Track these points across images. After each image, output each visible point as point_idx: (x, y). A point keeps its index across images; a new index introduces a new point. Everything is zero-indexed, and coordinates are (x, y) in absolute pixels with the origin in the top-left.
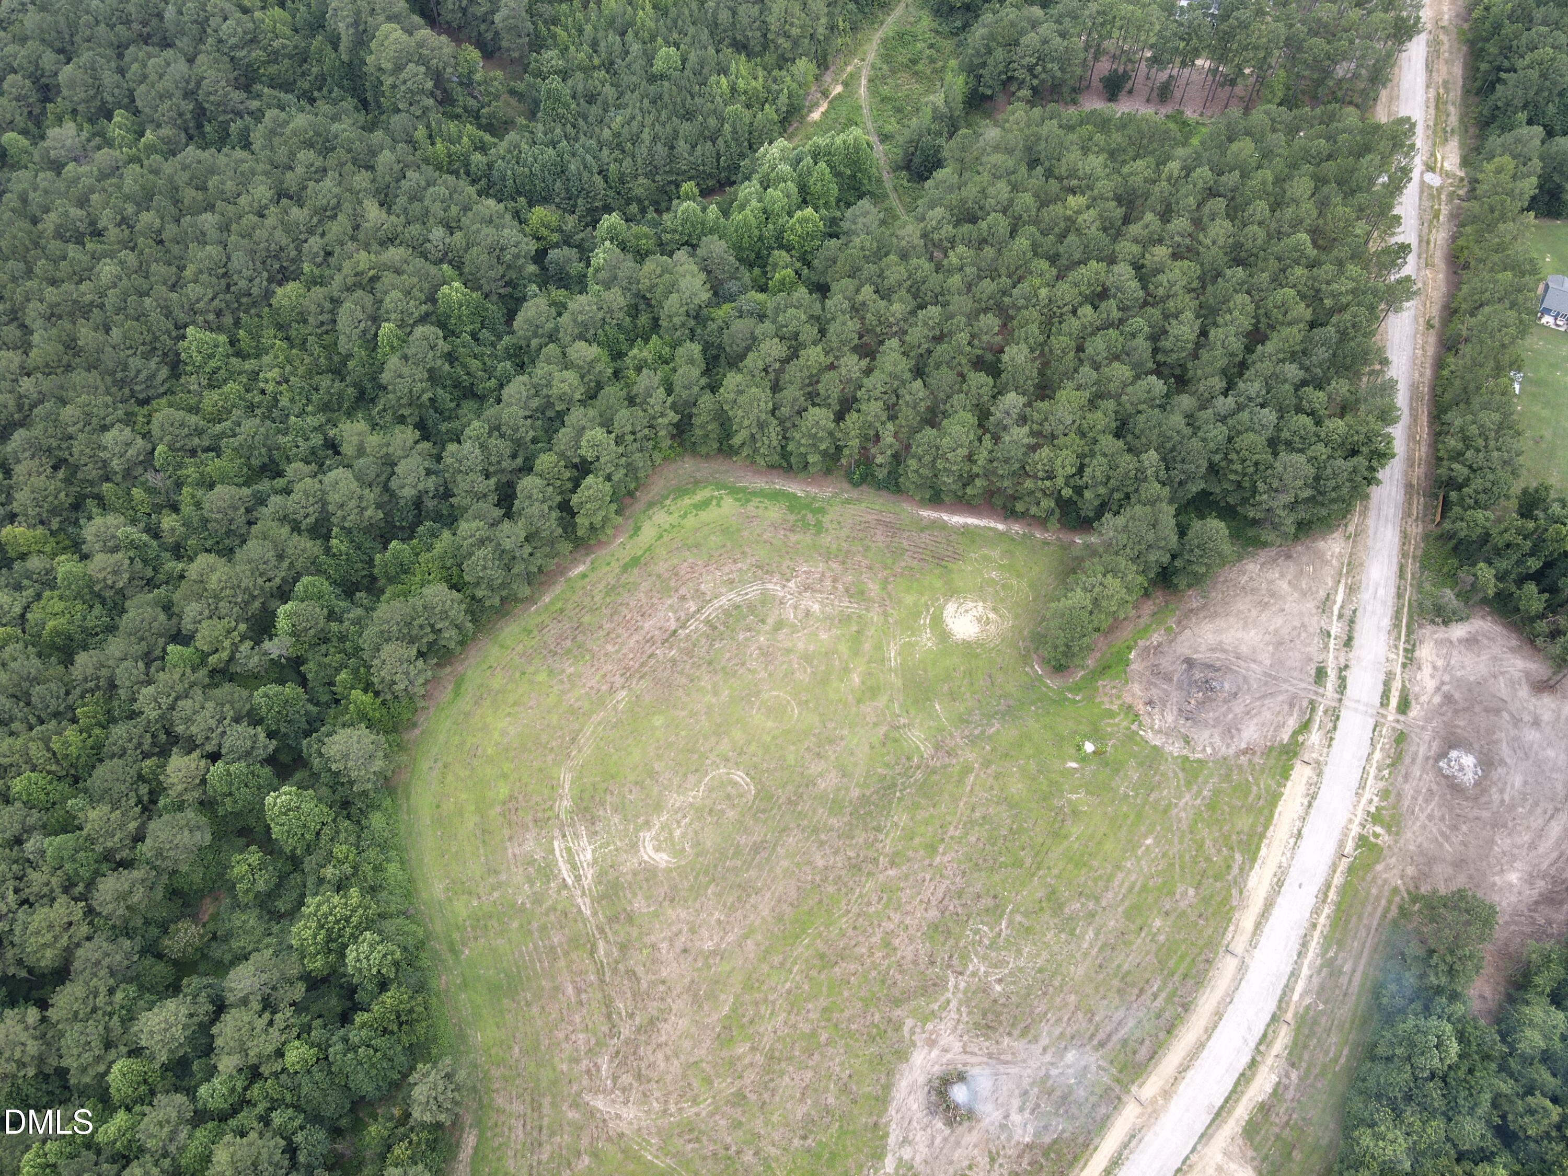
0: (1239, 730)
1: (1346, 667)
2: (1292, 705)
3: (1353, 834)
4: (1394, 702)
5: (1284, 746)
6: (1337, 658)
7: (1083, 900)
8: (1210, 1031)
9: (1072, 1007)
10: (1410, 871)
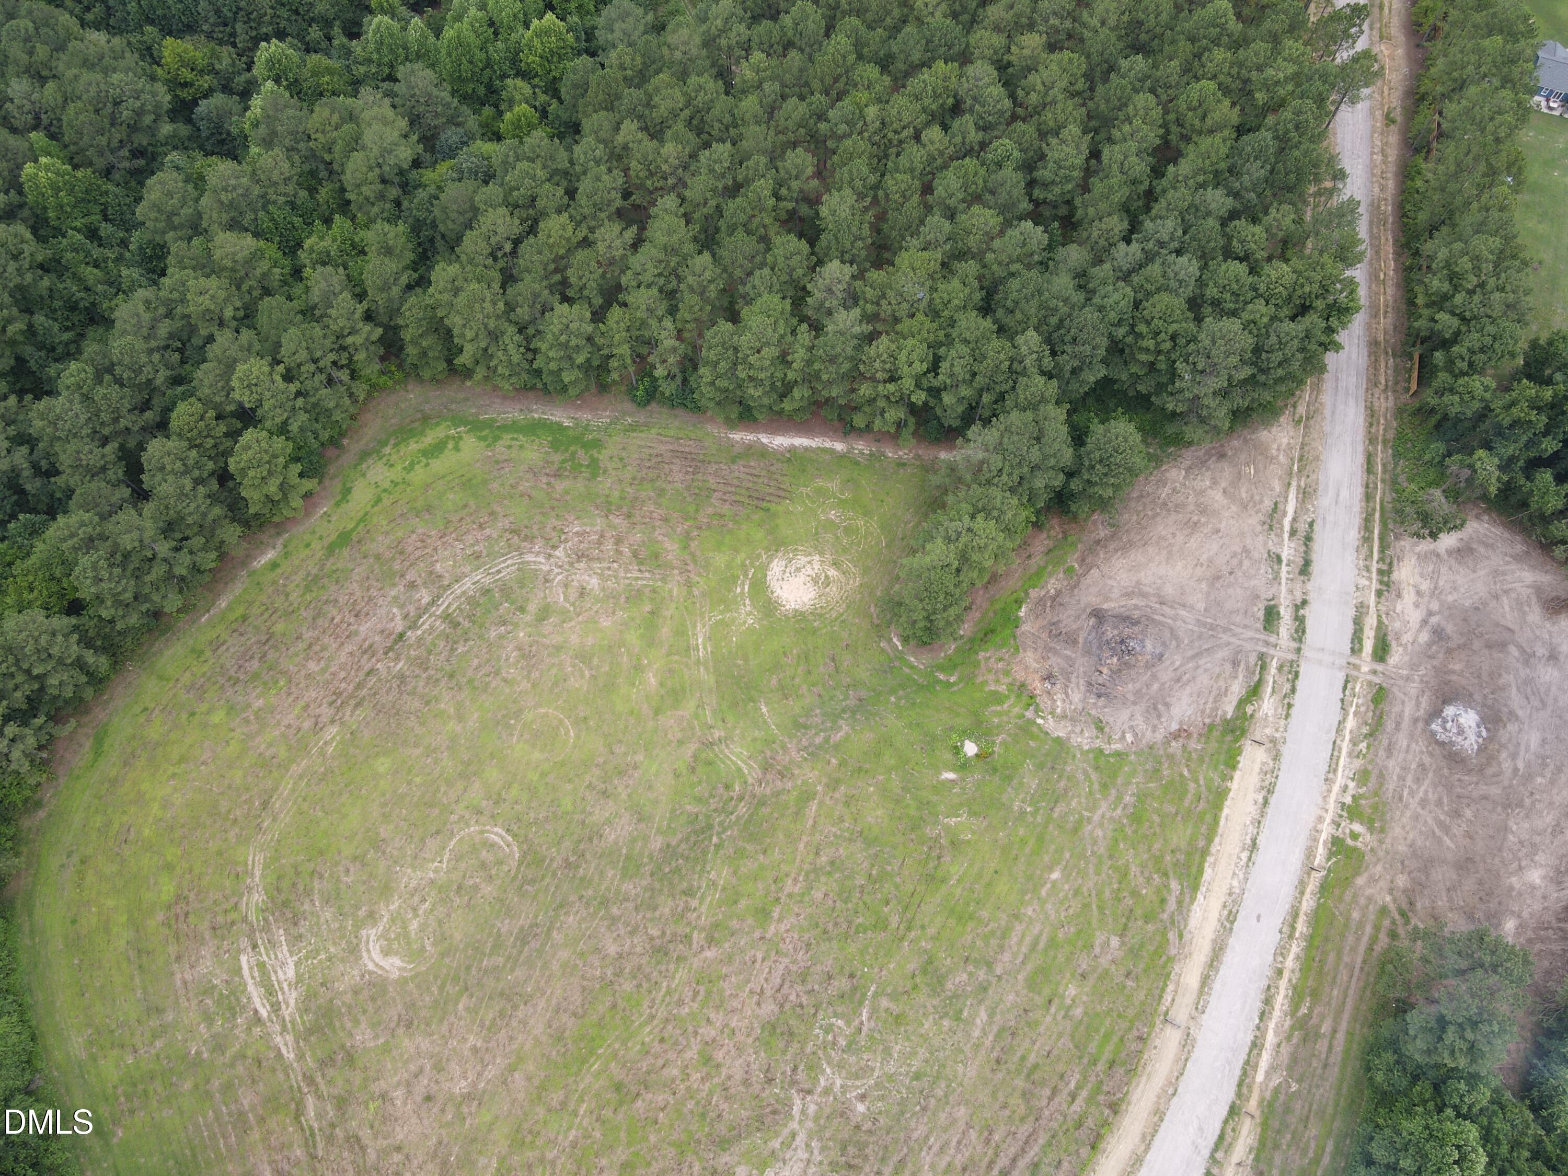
0: (1167, 705)
1: (1304, 602)
2: (1235, 664)
3: (1323, 837)
4: (1368, 645)
5: (1226, 722)
6: (1291, 591)
7: (971, 968)
8: (1148, 1139)
9: (961, 1125)
10: (1402, 881)
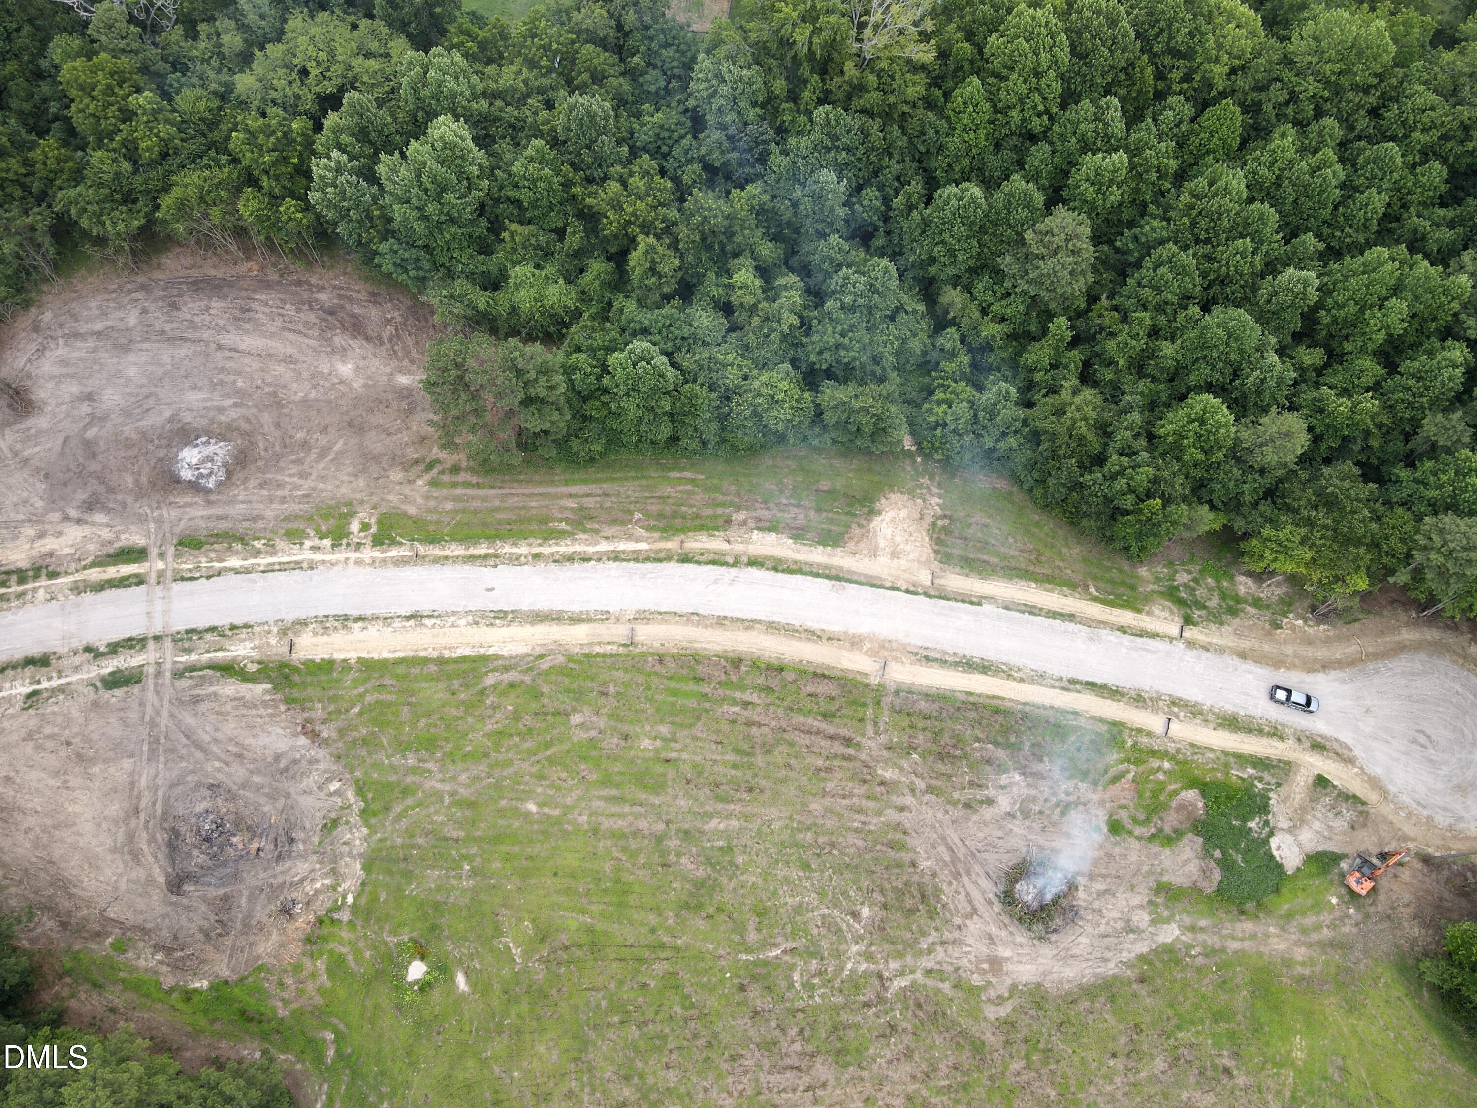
0: (277, 758)
1: (88, 649)
2: (196, 700)
3: (377, 554)
4: (127, 570)
5: (276, 688)
6: (77, 669)
7: (672, 857)
8: (749, 624)
9: (827, 801)
10: (396, 475)
